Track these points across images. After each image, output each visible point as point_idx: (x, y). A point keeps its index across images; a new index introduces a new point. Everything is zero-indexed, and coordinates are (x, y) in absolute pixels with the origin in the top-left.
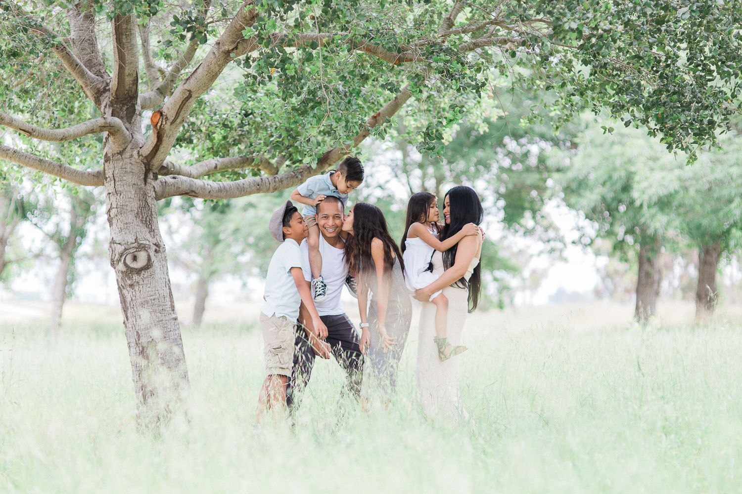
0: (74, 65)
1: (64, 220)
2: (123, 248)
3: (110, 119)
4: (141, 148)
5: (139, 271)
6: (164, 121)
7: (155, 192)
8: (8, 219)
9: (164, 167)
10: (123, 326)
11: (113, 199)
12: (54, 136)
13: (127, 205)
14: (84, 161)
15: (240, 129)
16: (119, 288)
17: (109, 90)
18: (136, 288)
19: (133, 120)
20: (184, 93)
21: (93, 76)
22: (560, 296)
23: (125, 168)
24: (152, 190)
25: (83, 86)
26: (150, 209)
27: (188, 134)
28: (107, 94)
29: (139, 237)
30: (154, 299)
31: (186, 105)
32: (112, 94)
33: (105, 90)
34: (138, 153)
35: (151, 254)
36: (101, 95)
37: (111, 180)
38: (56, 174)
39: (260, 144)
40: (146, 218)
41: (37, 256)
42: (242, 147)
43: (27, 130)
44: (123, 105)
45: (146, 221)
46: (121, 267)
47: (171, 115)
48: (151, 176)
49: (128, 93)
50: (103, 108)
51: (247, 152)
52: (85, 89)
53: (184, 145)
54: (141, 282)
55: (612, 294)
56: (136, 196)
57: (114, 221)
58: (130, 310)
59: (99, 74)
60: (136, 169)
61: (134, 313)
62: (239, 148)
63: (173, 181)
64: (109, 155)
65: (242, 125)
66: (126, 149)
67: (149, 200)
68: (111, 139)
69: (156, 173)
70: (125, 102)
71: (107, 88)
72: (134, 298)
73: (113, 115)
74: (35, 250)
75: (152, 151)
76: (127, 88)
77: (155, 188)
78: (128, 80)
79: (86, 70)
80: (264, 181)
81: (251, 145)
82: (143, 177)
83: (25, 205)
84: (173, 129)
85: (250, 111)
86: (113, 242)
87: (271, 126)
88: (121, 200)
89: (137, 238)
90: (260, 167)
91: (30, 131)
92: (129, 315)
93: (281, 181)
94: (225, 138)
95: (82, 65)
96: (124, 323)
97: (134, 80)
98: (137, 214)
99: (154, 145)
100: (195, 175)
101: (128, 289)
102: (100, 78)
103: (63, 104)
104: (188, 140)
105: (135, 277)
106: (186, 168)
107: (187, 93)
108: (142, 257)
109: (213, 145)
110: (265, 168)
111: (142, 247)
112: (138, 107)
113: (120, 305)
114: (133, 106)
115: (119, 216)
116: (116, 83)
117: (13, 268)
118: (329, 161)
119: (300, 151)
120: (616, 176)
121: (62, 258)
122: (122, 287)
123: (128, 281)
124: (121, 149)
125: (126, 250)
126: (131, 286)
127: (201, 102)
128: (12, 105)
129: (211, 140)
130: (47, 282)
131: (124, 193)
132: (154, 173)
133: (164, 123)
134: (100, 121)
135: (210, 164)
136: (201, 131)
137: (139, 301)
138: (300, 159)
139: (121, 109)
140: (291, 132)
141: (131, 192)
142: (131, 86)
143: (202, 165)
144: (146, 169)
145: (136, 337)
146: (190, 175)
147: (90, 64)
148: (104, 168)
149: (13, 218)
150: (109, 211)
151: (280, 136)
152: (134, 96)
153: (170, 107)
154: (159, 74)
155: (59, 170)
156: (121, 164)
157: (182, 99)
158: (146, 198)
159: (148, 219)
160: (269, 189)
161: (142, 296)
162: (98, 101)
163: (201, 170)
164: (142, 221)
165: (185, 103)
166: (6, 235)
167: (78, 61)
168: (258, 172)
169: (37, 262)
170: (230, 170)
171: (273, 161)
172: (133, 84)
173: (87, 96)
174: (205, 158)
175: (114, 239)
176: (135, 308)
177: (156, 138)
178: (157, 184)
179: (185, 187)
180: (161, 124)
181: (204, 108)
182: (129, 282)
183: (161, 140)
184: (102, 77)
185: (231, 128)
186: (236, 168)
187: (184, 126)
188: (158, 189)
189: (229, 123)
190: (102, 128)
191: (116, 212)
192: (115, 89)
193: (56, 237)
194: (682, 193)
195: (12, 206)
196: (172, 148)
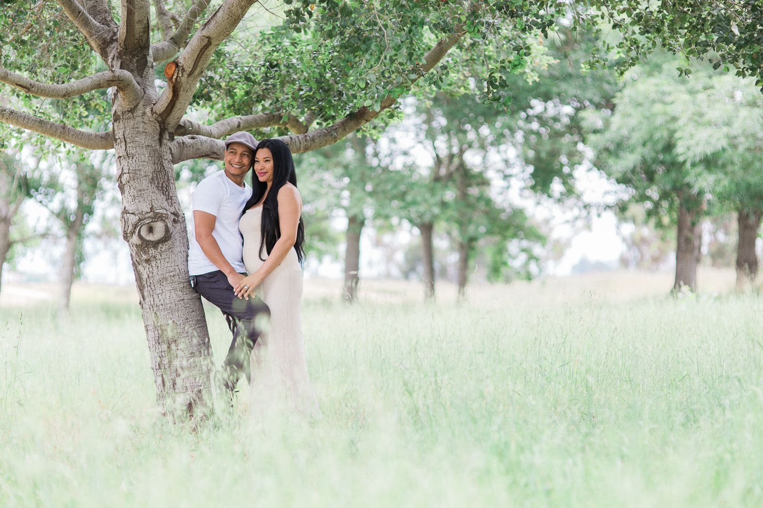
0: (76, 12)
1: (70, 197)
2: (137, 218)
3: (118, 71)
4: (154, 104)
5: (155, 244)
6: (180, 72)
7: (172, 154)
8: (12, 198)
9: (181, 126)
10: (140, 306)
11: (124, 163)
12: (55, 92)
13: (140, 170)
14: (90, 124)
15: (264, 83)
16: (134, 264)
17: (116, 40)
18: (153, 264)
19: (145, 73)
20: (202, 40)
21: (98, 24)
22: (583, 267)
23: (137, 128)
24: (169, 152)
25: (87, 36)
26: (166, 174)
27: (206, 90)
28: (115, 45)
29: (155, 206)
30: (174, 276)
31: (205, 53)
32: (120, 44)
33: (112, 41)
34: (152, 110)
35: (169, 224)
36: (108, 45)
37: (121, 142)
38: (59, 137)
39: (288, 99)
40: (162, 184)
41: (44, 236)
42: (267, 103)
43: (25, 85)
44: (133, 56)
45: (162, 187)
46: (135, 239)
47: (188, 65)
48: (167, 136)
49: (139, 43)
50: (110, 60)
51: (273, 108)
52: (90, 40)
53: (201, 102)
54: (158, 257)
55: (639, 263)
56: (150, 158)
57: (126, 188)
58: (146, 289)
59: (105, 22)
60: (149, 129)
61: (151, 292)
62: (263, 105)
63: (191, 141)
64: (119, 113)
65: (266, 78)
66: (137, 105)
67: (166, 164)
68: (120, 95)
69: (172, 133)
70: (135, 53)
71: (115, 38)
72: (150, 275)
73: (121, 67)
74: (41, 229)
75: (167, 107)
76: (137, 36)
77: (171, 150)
78: (138, 28)
79: (90, 17)
80: (294, 140)
81: (278, 100)
82: (157, 137)
83: (29, 182)
84: (190, 82)
85: (275, 62)
86: (125, 212)
87: (299, 79)
88: (133, 164)
89: (152, 206)
90: (287, 126)
91: (28, 86)
92: (146, 294)
93: (313, 140)
94: (247, 93)
95: (86, 12)
96: (140, 303)
97: (145, 27)
98: (152, 179)
99: (169, 101)
100: (216, 135)
101: (144, 264)
102: (106, 27)
103: (64, 59)
104: (207, 97)
105: (152, 251)
106: (206, 128)
107: (206, 41)
108: (159, 227)
109: (234, 102)
110: (293, 127)
111: (158, 217)
112: (150, 59)
113: (136, 283)
114: (145, 57)
115: (132, 182)
116: (125, 31)
117: (18, 248)
118: (366, 117)
119: (334, 105)
120: (657, 135)
121: (68, 237)
122: (137, 263)
123: (143, 256)
124: (132, 107)
125: (140, 220)
126: (147, 261)
127: (219, 54)
128: (9, 62)
129: (232, 97)
130: (54, 263)
131: (137, 156)
132: (169, 133)
133: (180, 75)
134: (108, 74)
135: (232, 122)
136: (221, 86)
137: (157, 278)
138: (334, 114)
139: (131, 61)
140: (323, 84)
141: (144, 155)
142: (141, 34)
143: (223, 124)
144: (161, 129)
145: (154, 319)
146: (210, 135)
147: (95, 11)
148: (113, 129)
149: (16, 196)
150: (120, 177)
151: (311, 90)
152: (146, 46)
153: (186, 57)
154: (172, 23)
155: (63, 132)
156: (132, 123)
157: (200, 48)
158: (162, 162)
159: (164, 185)
160: (299, 149)
161: (160, 273)
162: (104, 54)
163: (222, 129)
164: (157, 187)
165: (204, 52)
166: (10, 214)
167: (81, 7)
168: (286, 132)
169: (44, 243)
170: (254, 129)
171: (302, 119)
172: (144, 32)
173: (92, 49)
174: (225, 116)
175: (127, 209)
176: (152, 287)
177: (171, 93)
178: (173, 145)
179: (205, 148)
180: (177, 77)
181: (223, 61)
182: (145, 257)
183: (178, 95)
184: (108, 25)
185: (254, 82)
186: (261, 126)
187: (201, 81)
188: (175, 151)
189: (251, 76)
190: (110, 83)
191: (128, 178)
192: (123, 38)
193: (62, 215)
194: (730, 151)
195: (15, 183)
196: (189, 106)
